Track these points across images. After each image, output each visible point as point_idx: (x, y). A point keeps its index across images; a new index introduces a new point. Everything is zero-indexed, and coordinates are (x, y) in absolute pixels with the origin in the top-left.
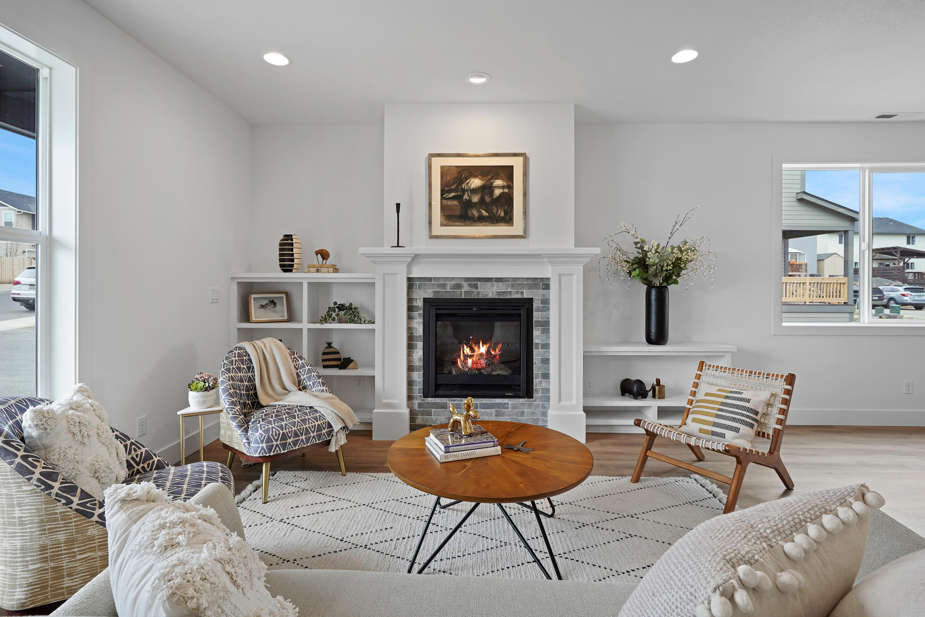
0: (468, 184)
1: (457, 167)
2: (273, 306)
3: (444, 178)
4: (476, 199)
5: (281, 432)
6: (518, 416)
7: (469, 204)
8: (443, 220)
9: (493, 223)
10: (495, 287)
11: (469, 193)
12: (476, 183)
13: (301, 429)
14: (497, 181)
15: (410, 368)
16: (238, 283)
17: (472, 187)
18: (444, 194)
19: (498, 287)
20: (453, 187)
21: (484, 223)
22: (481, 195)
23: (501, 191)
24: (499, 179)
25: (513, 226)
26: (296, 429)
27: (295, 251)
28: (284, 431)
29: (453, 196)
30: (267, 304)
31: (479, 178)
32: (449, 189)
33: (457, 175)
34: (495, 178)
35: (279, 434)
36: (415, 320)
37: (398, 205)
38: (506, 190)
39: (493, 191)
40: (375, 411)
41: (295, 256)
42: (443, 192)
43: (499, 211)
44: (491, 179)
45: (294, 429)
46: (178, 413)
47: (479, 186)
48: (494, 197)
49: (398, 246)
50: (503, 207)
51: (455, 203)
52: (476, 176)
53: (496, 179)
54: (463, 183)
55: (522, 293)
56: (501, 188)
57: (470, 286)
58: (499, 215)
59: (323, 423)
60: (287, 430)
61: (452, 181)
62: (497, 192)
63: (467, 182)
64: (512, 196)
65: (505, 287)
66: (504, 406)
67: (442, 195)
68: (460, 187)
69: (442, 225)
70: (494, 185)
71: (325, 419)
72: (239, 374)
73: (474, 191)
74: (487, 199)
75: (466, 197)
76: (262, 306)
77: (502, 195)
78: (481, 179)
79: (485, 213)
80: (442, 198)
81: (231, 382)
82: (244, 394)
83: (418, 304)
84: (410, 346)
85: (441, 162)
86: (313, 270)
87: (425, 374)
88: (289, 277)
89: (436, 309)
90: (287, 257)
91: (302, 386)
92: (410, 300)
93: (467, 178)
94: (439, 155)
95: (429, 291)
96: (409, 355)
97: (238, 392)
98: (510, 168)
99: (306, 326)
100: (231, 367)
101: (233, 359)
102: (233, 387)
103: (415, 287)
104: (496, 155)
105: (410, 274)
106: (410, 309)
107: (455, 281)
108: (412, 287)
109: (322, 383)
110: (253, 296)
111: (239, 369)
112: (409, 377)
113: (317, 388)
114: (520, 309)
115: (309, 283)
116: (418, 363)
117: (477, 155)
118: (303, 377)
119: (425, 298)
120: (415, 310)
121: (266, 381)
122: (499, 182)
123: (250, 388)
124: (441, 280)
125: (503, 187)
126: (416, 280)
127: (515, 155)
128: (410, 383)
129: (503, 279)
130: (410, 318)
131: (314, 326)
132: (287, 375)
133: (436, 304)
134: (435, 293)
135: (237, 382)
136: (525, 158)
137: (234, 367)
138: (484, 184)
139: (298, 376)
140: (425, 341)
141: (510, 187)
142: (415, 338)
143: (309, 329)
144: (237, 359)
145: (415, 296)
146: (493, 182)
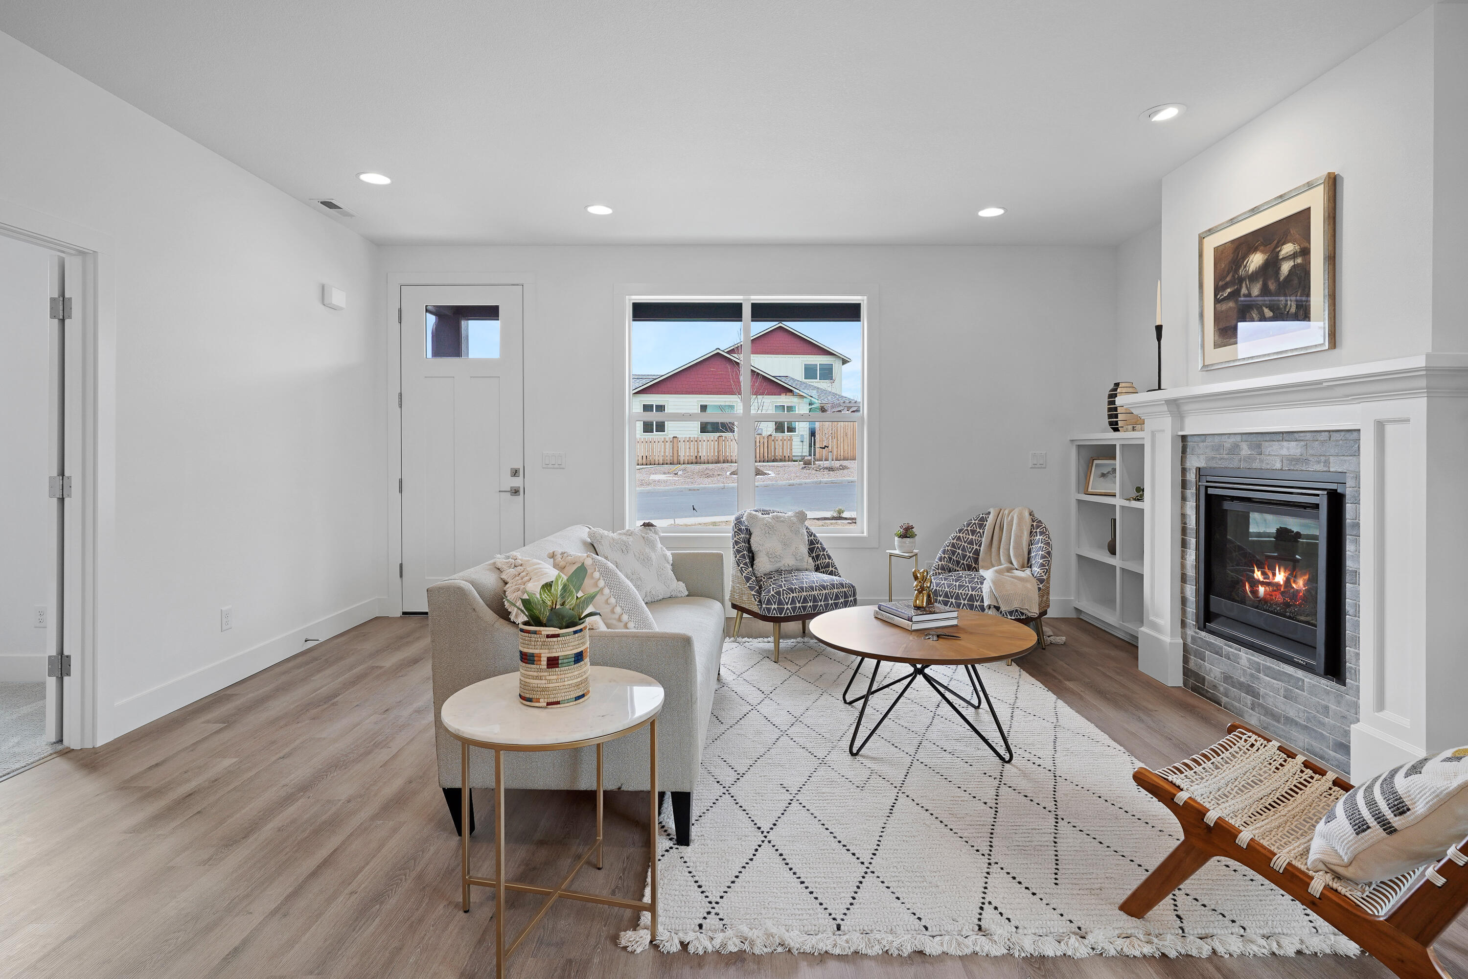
0: (1245, 267)
1: (1233, 241)
2: (1110, 474)
3: (1218, 266)
4: (1256, 290)
6: (1318, 712)
7: (1249, 302)
8: (1217, 338)
10: (1285, 449)
11: (1248, 282)
12: (1256, 260)
13: (952, 592)
14: (1285, 246)
15: (1184, 579)
16: (1079, 446)
17: (1250, 272)
18: (1219, 294)
19: (1288, 449)
20: (1228, 279)
22: (1263, 281)
23: (1291, 263)
24: (1288, 242)
25: (1308, 323)
26: (948, 590)
27: (1118, 403)
28: (938, 588)
29: (1229, 293)
31: (1261, 252)
32: (1223, 283)
33: (1232, 256)
34: (1282, 242)
36: (1188, 503)
37: (1159, 329)
38: (1299, 260)
39: (1279, 268)
40: (1142, 627)
41: (1119, 410)
42: (1216, 291)
43: (1289, 302)
44: (1277, 247)
45: (947, 589)
46: (887, 551)
47: (1259, 267)
48: (1282, 278)
49: (1160, 388)
50: (1295, 293)
51: (1231, 304)
52: (1255, 250)
53: (1284, 244)
54: (1240, 266)
55: (1327, 463)
56: (1291, 259)
57: (1250, 447)
58: (1288, 312)
59: (978, 595)
60: (940, 589)
61: (1226, 270)
62: (1286, 268)
63: (1245, 263)
64: (1307, 269)
65: (1299, 449)
66: (1298, 684)
67: (1215, 295)
68: (1236, 276)
69: (1217, 346)
70: (1281, 257)
71: (982, 592)
72: (971, 537)
73: (1254, 277)
74: (1272, 286)
75: (1243, 289)
76: (1103, 475)
77: (1292, 270)
78: (1263, 252)
79: (1268, 313)
80: (1217, 301)
81: (955, 541)
82: (969, 557)
83: (1191, 477)
84: (1184, 544)
85: (1212, 243)
86: (1130, 427)
87: (1197, 591)
88: (1109, 437)
89: (1207, 487)
90: (1113, 413)
91: (1029, 564)
92: (1184, 471)
93: (1245, 256)
94: (1211, 232)
95: (1202, 457)
96: (1183, 557)
97: (960, 552)
98: (1305, 214)
99: (1118, 502)
100: (966, 528)
101: (973, 522)
102: (953, 545)
103: (1188, 450)
104: (1282, 198)
105: (1182, 430)
106: (1184, 485)
107: (1232, 439)
108: (1184, 451)
109: (1042, 565)
110: (1096, 462)
111: (973, 532)
112: (1183, 591)
113: (1036, 569)
114: (1318, 495)
115: (1123, 446)
116: (1191, 572)
117: (1255, 211)
118: (1032, 555)
119: (1199, 469)
120: (1188, 486)
121: (994, 549)
122: (1288, 249)
123: (977, 553)
124: (1217, 439)
125: (1294, 256)
126: (1189, 439)
127: (1310, 186)
128: (1184, 601)
129: (1296, 435)
130: (1184, 499)
131: (1126, 503)
132: (1014, 548)
133: (1209, 478)
134: (1208, 459)
135: (963, 544)
136: (1333, 183)
137: (969, 528)
138: (1267, 259)
139: (1029, 552)
140: (1197, 538)
141: (1305, 252)
142: (1188, 531)
143: (1122, 507)
144: (977, 522)
145: (1188, 465)
146: (1280, 251)
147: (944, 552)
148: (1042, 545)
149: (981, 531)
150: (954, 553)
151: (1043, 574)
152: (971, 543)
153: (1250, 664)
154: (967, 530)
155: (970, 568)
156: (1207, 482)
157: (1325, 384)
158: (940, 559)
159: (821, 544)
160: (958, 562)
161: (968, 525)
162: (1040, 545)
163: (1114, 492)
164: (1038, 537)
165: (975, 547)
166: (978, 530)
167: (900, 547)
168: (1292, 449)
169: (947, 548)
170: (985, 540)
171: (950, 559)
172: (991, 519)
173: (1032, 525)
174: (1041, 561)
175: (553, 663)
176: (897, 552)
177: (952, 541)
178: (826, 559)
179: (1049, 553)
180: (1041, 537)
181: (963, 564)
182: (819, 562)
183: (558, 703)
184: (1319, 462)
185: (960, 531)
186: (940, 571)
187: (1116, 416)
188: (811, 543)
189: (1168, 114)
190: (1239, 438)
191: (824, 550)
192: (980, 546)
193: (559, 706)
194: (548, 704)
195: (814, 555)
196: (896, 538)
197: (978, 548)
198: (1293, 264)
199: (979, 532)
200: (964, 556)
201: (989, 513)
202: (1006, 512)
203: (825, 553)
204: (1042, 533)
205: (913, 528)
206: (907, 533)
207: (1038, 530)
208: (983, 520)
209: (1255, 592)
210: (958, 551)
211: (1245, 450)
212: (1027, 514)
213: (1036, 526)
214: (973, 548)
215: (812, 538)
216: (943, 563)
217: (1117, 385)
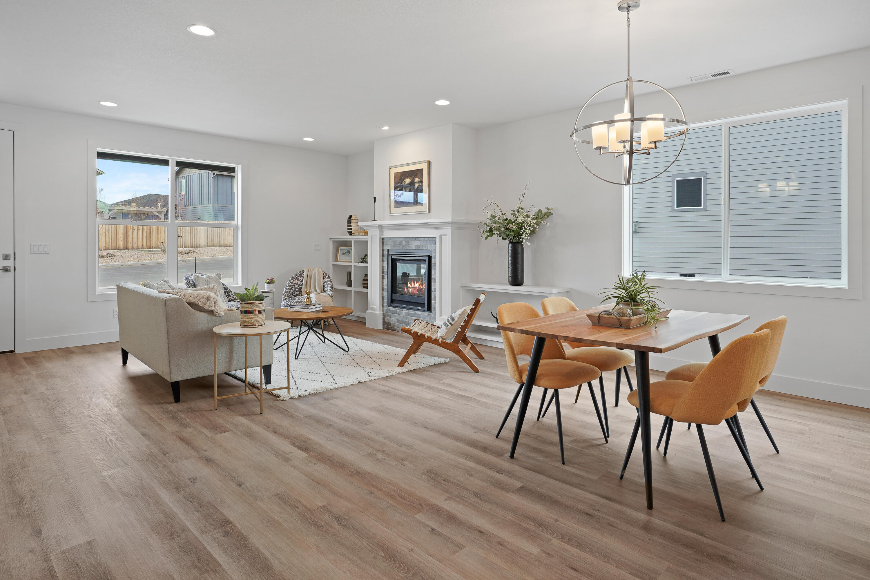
0: (404, 182)
1: (400, 172)
2: (348, 253)
3: (395, 179)
5: (290, 304)
8: (394, 204)
9: (414, 204)
10: (416, 243)
11: (405, 187)
12: (407, 181)
14: (416, 179)
15: (383, 290)
16: (333, 241)
17: (406, 184)
18: (395, 189)
19: (417, 243)
20: (398, 185)
22: (409, 188)
23: (418, 184)
25: (423, 205)
27: (352, 224)
30: (346, 252)
31: (409, 179)
33: (400, 177)
35: (289, 304)
36: (384, 263)
37: (375, 198)
38: (420, 184)
39: (415, 185)
40: (368, 311)
41: (352, 226)
43: (417, 197)
44: (414, 178)
47: (408, 183)
49: (375, 221)
52: (407, 177)
54: (402, 181)
55: (427, 247)
57: (406, 242)
61: (398, 181)
62: (416, 185)
64: (422, 187)
66: (419, 316)
68: (401, 185)
69: (395, 207)
70: (415, 182)
72: (297, 282)
73: (407, 186)
74: (412, 190)
76: (344, 254)
77: (418, 187)
81: (291, 284)
82: (297, 290)
83: (386, 253)
84: (383, 277)
85: (394, 171)
86: (357, 234)
87: (388, 293)
88: (348, 237)
89: (392, 256)
90: (349, 227)
91: (324, 291)
92: (383, 250)
93: (404, 179)
94: (393, 167)
95: (390, 246)
96: (383, 282)
97: (293, 289)
98: (422, 170)
99: (353, 264)
100: (294, 278)
101: (297, 275)
102: (290, 286)
103: (384, 243)
104: (415, 163)
105: (382, 236)
106: (383, 255)
107: (400, 239)
108: (383, 243)
109: (331, 290)
110: (340, 248)
111: (298, 280)
112: (382, 294)
113: (329, 292)
114: (425, 257)
115: (355, 241)
116: (385, 287)
117: (408, 164)
118: (325, 287)
119: (388, 250)
120: (384, 256)
121: (308, 286)
122: (417, 180)
123: (301, 289)
124: (395, 239)
125: (419, 182)
126: (385, 239)
127: (423, 162)
128: (383, 298)
129: (419, 238)
130: (383, 261)
131: (357, 264)
132: (318, 285)
133: (392, 253)
134: (392, 246)
135: (294, 285)
136: (429, 163)
137: (296, 278)
138: (411, 181)
139: (324, 286)
140: (388, 274)
141: (422, 182)
142: (384, 272)
143: (355, 266)
144: (299, 275)
145: (384, 248)
147: (287, 289)
148: (329, 283)
149: (301, 279)
150: (291, 289)
151: (332, 294)
152: (297, 284)
154: (295, 279)
155: (297, 295)
156: (391, 254)
157: (429, 224)
158: (286, 292)
159: (229, 289)
160: (293, 293)
161: (295, 277)
162: (328, 282)
163: (351, 260)
164: (327, 279)
165: (299, 286)
166: (300, 278)
167: (268, 288)
168: (418, 243)
169: (288, 287)
170: (304, 283)
171: (290, 292)
172: (305, 273)
173: (324, 275)
174: (330, 289)
175: (260, 312)
176: (266, 290)
177: (289, 284)
178: (234, 296)
179: (332, 285)
180: (328, 279)
181: (295, 294)
182: (230, 298)
183: (261, 325)
184: (425, 247)
185: (292, 279)
186: (287, 297)
187: (351, 229)
188: (225, 289)
189: (386, 128)
190: (402, 239)
191: (232, 292)
192: (302, 285)
193: (261, 326)
194: (259, 326)
195: (227, 295)
196: (265, 284)
197: (300, 286)
199: (300, 279)
200: (295, 290)
201: (304, 271)
202: (312, 270)
203: (232, 293)
204: (328, 278)
205: (274, 279)
206: (271, 281)
207: (326, 277)
208: (301, 275)
209: (408, 291)
210: (292, 288)
211: (404, 243)
212: (321, 270)
213: (325, 275)
214: (298, 287)
215: (224, 286)
216: (287, 294)
217: (351, 216)
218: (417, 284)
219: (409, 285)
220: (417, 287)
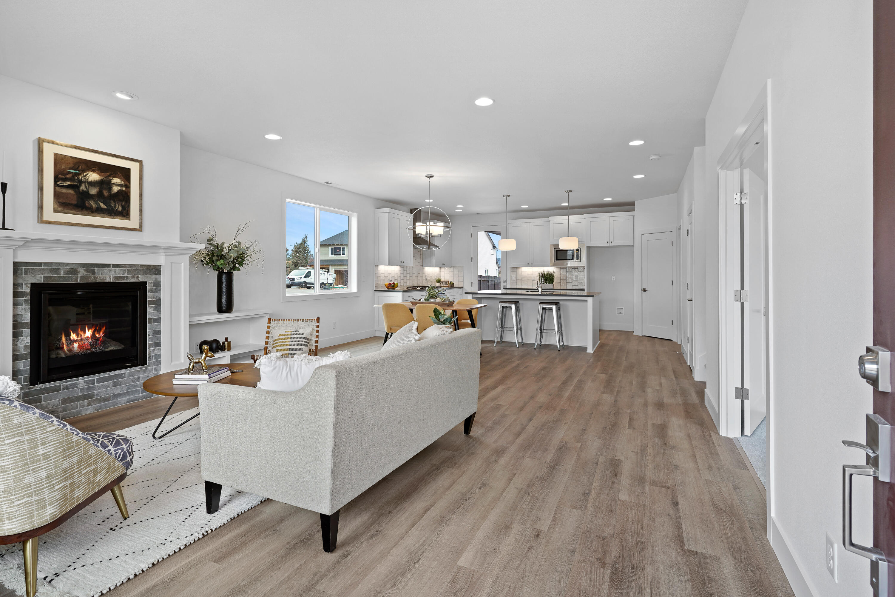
1: (73, 158)
3: (58, 165)
4: (93, 191)
7: (86, 195)
8: (56, 206)
9: (111, 215)
10: (113, 272)
11: (87, 185)
12: (94, 176)
14: (115, 179)
15: (16, 358)
18: (58, 181)
19: (115, 272)
21: (102, 215)
22: (100, 189)
23: (119, 188)
25: (129, 220)
32: (63, 177)
33: (73, 165)
34: (113, 176)
37: (4, 185)
39: (112, 187)
42: (56, 179)
43: (117, 205)
44: (110, 176)
47: (97, 180)
48: (112, 193)
49: (4, 228)
50: (121, 203)
51: (71, 191)
52: (94, 171)
55: (138, 277)
56: (119, 186)
57: (87, 271)
58: (117, 209)
62: (116, 189)
63: (85, 174)
64: (129, 194)
65: (122, 272)
66: (121, 376)
68: (76, 178)
69: (55, 211)
73: (92, 184)
74: (106, 193)
75: (83, 187)
77: (119, 192)
79: (103, 206)
83: (25, 288)
84: (15, 334)
92: (16, 285)
94: (51, 143)
98: (127, 170)
104: (113, 155)
106: (15, 294)
108: (16, 272)
120: (21, 296)
126: (21, 264)
127: (132, 160)
129: (120, 266)
130: (15, 304)
134: (45, 278)
142: (20, 325)
145: (21, 281)
146: (112, 179)
153: (87, 383)
184: (133, 278)
198: (120, 189)
211: (82, 272)
218: (90, 331)
219: (73, 336)
220: (90, 336)
